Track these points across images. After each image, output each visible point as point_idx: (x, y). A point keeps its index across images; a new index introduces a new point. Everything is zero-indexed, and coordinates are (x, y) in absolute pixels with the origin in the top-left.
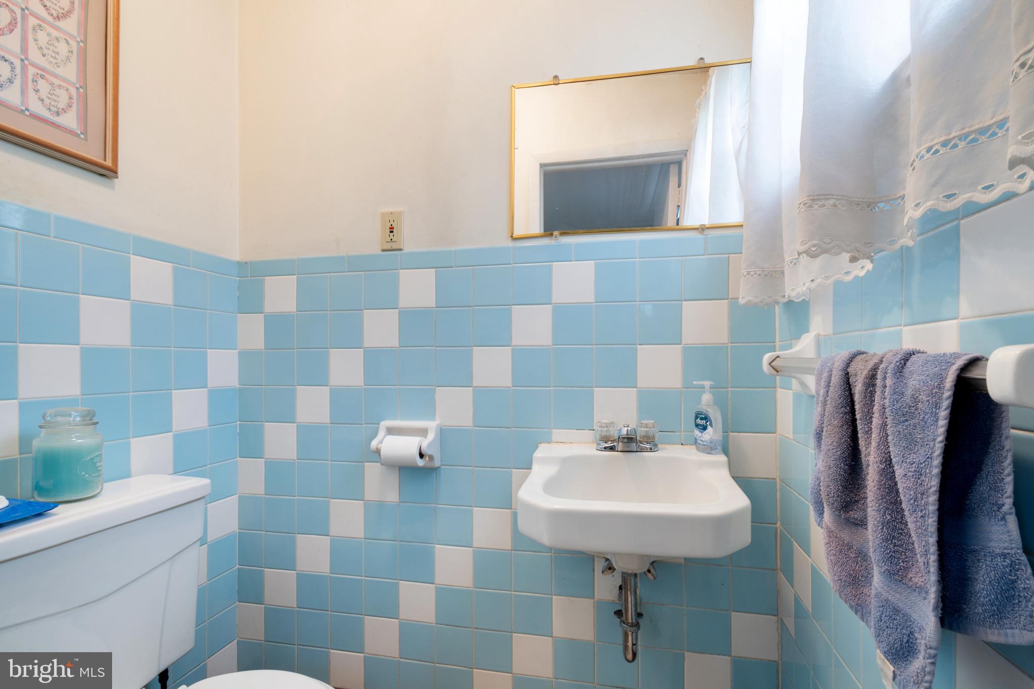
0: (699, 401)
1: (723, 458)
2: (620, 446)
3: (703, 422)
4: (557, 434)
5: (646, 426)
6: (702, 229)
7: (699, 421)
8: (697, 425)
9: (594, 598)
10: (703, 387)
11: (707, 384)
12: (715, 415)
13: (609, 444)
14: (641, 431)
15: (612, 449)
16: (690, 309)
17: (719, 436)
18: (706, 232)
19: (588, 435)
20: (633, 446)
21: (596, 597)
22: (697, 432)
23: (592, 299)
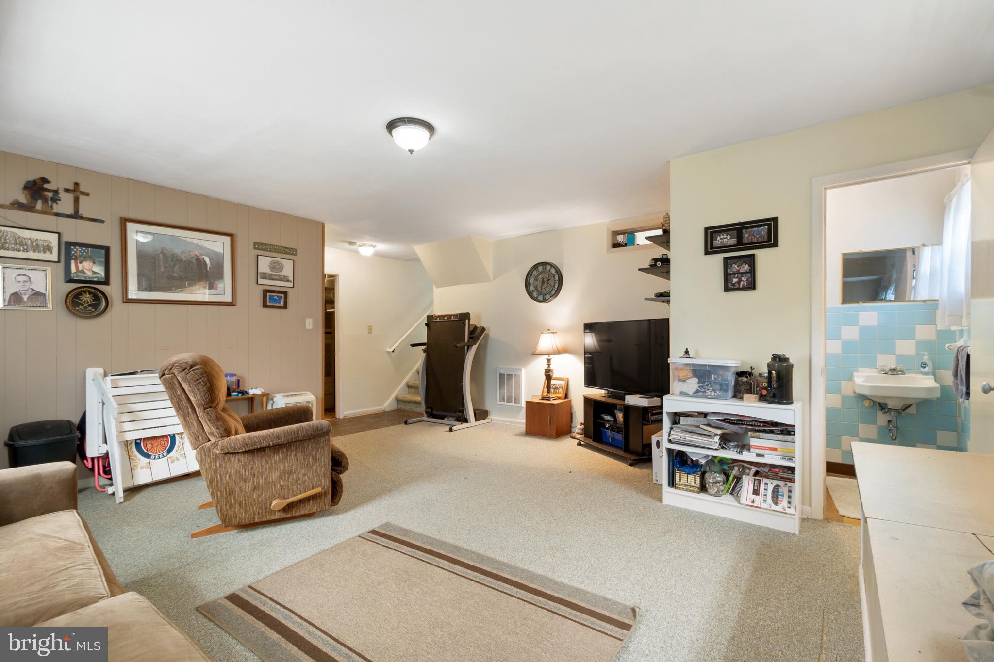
0: (923, 359)
1: (933, 377)
2: (890, 373)
3: (924, 365)
4: (860, 369)
5: (900, 366)
6: (924, 301)
7: (922, 365)
8: (922, 367)
9: (876, 424)
10: (924, 354)
11: (926, 353)
12: (929, 363)
13: (885, 372)
14: (899, 368)
15: (886, 374)
16: (919, 329)
17: (931, 370)
18: (926, 302)
19: (875, 370)
20: (895, 373)
21: (878, 424)
22: (922, 369)
23: (876, 325)
